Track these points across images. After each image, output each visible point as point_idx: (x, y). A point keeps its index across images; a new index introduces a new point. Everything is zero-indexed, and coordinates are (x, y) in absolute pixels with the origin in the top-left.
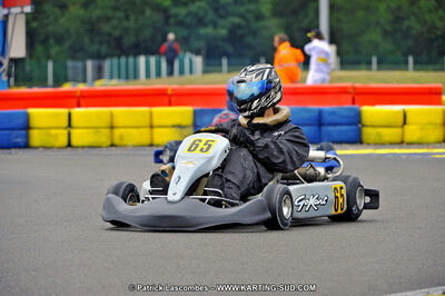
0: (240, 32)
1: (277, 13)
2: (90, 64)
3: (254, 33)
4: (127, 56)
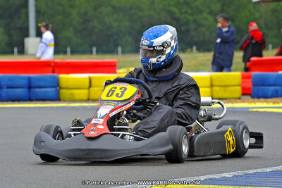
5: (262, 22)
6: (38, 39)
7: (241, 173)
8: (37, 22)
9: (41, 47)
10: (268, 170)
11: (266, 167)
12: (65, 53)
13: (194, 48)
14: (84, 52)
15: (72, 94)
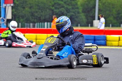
0: (73, 17)
1: (83, 12)
2: (31, 24)
3: (77, 17)
4: (42, 22)
6: (99, 21)
8: (99, 14)
9: (100, 24)
12: (109, 26)
14: (117, 26)
15: (111, 43)
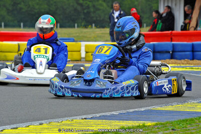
5: (139, 8)
7: (124, 112)
10: (143, 109)
11: (141, 107)
13: (93, 25)
